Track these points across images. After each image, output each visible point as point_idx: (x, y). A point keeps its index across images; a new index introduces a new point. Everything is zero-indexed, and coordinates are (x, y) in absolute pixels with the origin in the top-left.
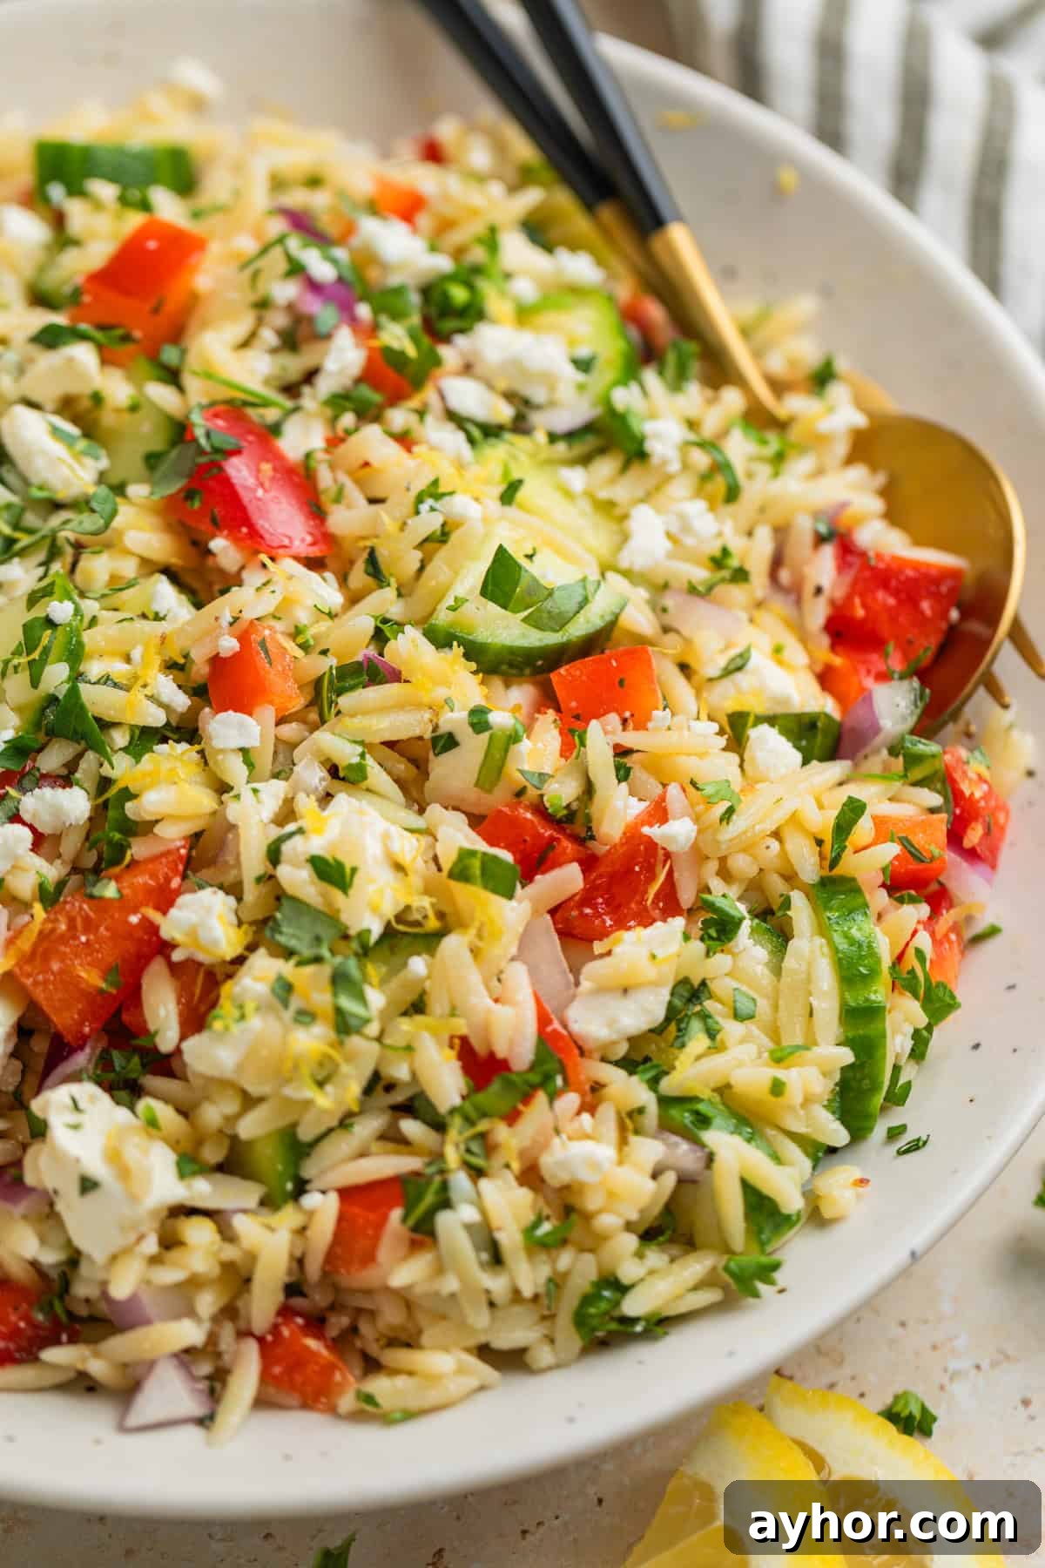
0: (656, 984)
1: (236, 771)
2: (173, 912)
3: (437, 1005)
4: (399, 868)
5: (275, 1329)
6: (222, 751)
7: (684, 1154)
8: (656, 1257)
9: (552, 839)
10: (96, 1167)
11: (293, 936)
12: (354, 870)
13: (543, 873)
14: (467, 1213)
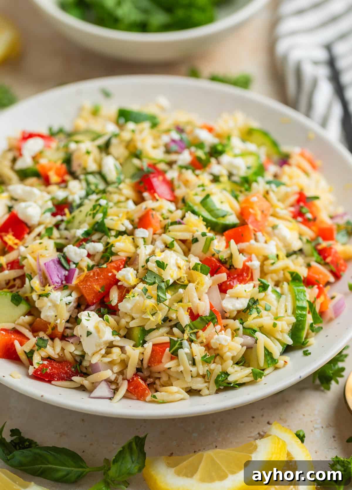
0: (246, 298)
1: (141, 242)
2: (120, 272)
3: (185, 300)
4: (179, 268)
5: (133, 378)
6: (138, 238)
7: (249, 340)
8: (237, 367)
9: (220, 266)
10: (91, 329)
11: (150, 280)
12: (167, 265)
13: (216, 274)
14: (187, 350)
